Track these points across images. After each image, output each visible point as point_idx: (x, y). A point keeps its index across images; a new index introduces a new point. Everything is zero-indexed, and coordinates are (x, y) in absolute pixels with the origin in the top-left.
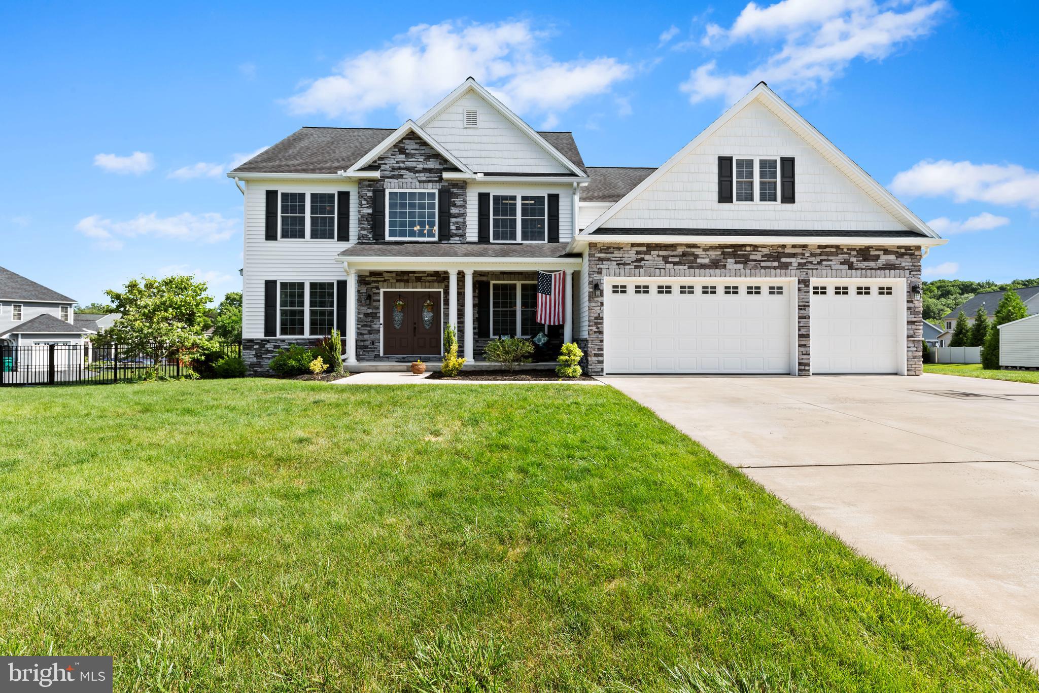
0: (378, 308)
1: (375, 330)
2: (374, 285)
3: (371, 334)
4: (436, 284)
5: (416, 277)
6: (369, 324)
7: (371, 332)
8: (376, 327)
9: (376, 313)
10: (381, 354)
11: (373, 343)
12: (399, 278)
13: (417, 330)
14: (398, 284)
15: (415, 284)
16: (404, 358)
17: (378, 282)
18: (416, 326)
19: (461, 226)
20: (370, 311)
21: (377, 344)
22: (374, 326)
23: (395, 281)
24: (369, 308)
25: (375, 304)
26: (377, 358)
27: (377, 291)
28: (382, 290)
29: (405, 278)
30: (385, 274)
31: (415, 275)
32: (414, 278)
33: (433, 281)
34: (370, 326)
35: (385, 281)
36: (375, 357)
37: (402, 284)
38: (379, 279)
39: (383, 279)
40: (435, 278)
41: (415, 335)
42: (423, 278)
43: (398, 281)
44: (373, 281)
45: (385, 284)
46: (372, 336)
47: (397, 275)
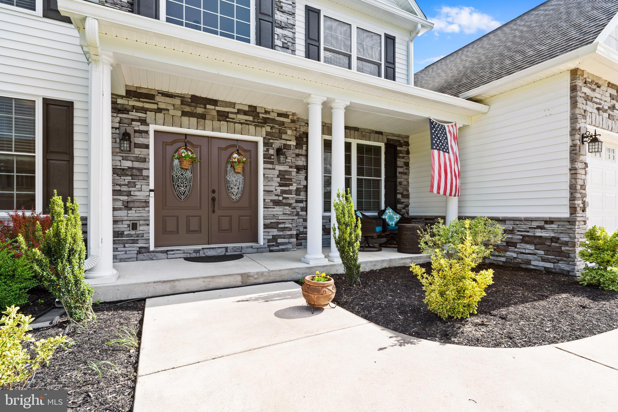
0: (144, 160)
1: (140, 201)
2: (134, 115)
3: (130, 209)
4: (252, 128)
5: (218, 112)
6: (124, 188)
7: (131, 205)
8: (140, 195)
9: (140, 170)
10: (152, 248)
11: (134, 227)
12: (187, 109)
13: (216, 202)
14: (185, 119)
15: (216, 123)
16: (197, 251)
17: (145, 110)
18: (215, 195)
19: (290, 44)
20: (127, 164)
21: (142, 228)
22: (137, 193)
23: (179, 113)
24: (125, 159)
25: (137, 151)
26: (143, 251)
27: (143, 128)
28: (152, 128)
29: (200, 110)
30: (159, 98)
31: (218, 108)
32: (215, 113)
33: (247, 123)
34: (129, 194)
35: (159, 110)
36: (139, 252)
37: (194, 120)
38: (147, 106)
39: (154, 107)
40: (251, 118)
41: (214, 212)
42: (231, 116)
43: (184, 114)
44: (133, 107)
45: (160, 116)
46: (133, 214)
47: (183, 103)
